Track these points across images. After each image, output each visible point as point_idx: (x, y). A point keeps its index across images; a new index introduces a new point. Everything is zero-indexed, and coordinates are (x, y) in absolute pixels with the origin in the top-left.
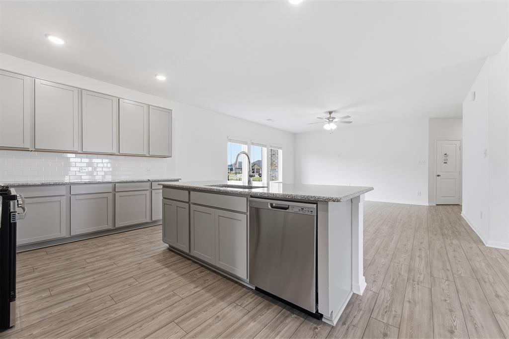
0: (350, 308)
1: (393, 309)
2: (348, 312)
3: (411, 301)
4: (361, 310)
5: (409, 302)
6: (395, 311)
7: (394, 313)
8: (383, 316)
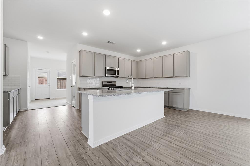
0: (85, 137)
1: (73, 147)
2: (84, 136)
3: (69, 157)
4: (81, 139)
5: (70, 156)
6: (72, 147)
7: (72, 146)
8: (74, 143)
